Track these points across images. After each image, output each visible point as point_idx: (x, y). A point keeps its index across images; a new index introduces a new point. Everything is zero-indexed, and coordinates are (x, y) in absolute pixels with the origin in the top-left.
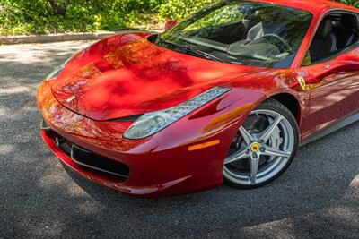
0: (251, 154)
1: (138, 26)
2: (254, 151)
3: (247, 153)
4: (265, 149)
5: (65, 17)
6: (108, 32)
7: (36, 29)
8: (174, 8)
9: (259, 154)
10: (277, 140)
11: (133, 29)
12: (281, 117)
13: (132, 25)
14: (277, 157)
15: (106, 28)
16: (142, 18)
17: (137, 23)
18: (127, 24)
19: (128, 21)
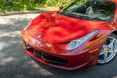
0: (104, 52)
1: (40, 9)
2: (106, 51)
3: (103, 52)
4: (109, 50)
5: (13, 6)
6: (29, 11)
7: (3, 11)
8: (51, 2)
9: (107, 52)
10: (113, 47)
11: (38, 10)
12: (115, 39)
13: (37, 8)
14: (112, 53)
15: (28, 10)
16: (40, 6)
17: (39, 7)
18: (35, 8)
19: (35, 7)
